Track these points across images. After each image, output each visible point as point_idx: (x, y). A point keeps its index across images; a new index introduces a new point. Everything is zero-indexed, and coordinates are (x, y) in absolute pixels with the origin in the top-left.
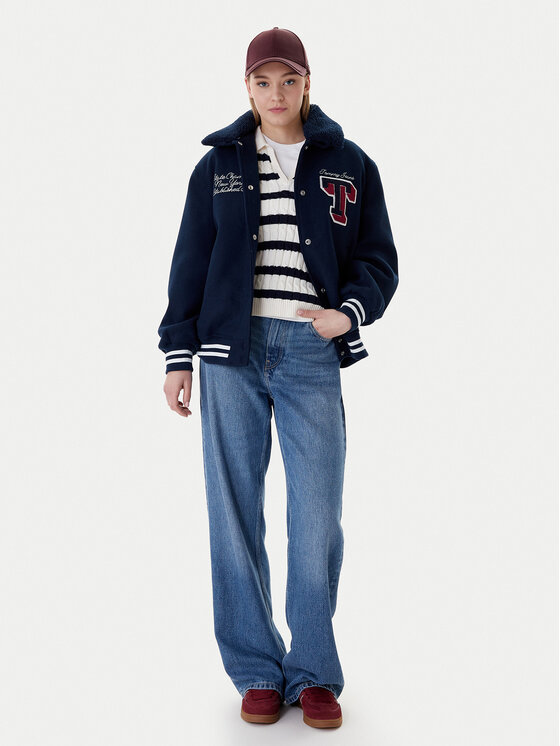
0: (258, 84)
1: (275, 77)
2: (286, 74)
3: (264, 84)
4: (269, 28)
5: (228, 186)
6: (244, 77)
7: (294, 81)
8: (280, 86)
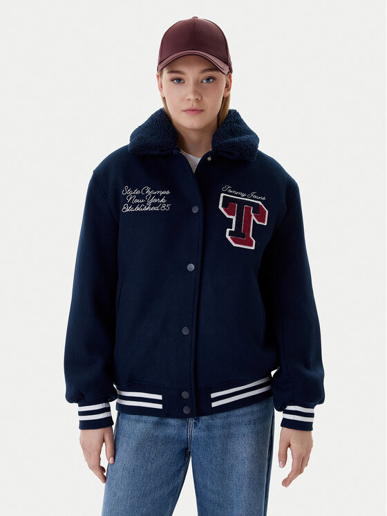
0: (172, 80)
1: (192, 73)
2: (205, 71)
3: (179, 80)
4: (187, 17)
5: (145, 203)
6: (155, 72)
7: (214, 79)
8: (198, 83)
